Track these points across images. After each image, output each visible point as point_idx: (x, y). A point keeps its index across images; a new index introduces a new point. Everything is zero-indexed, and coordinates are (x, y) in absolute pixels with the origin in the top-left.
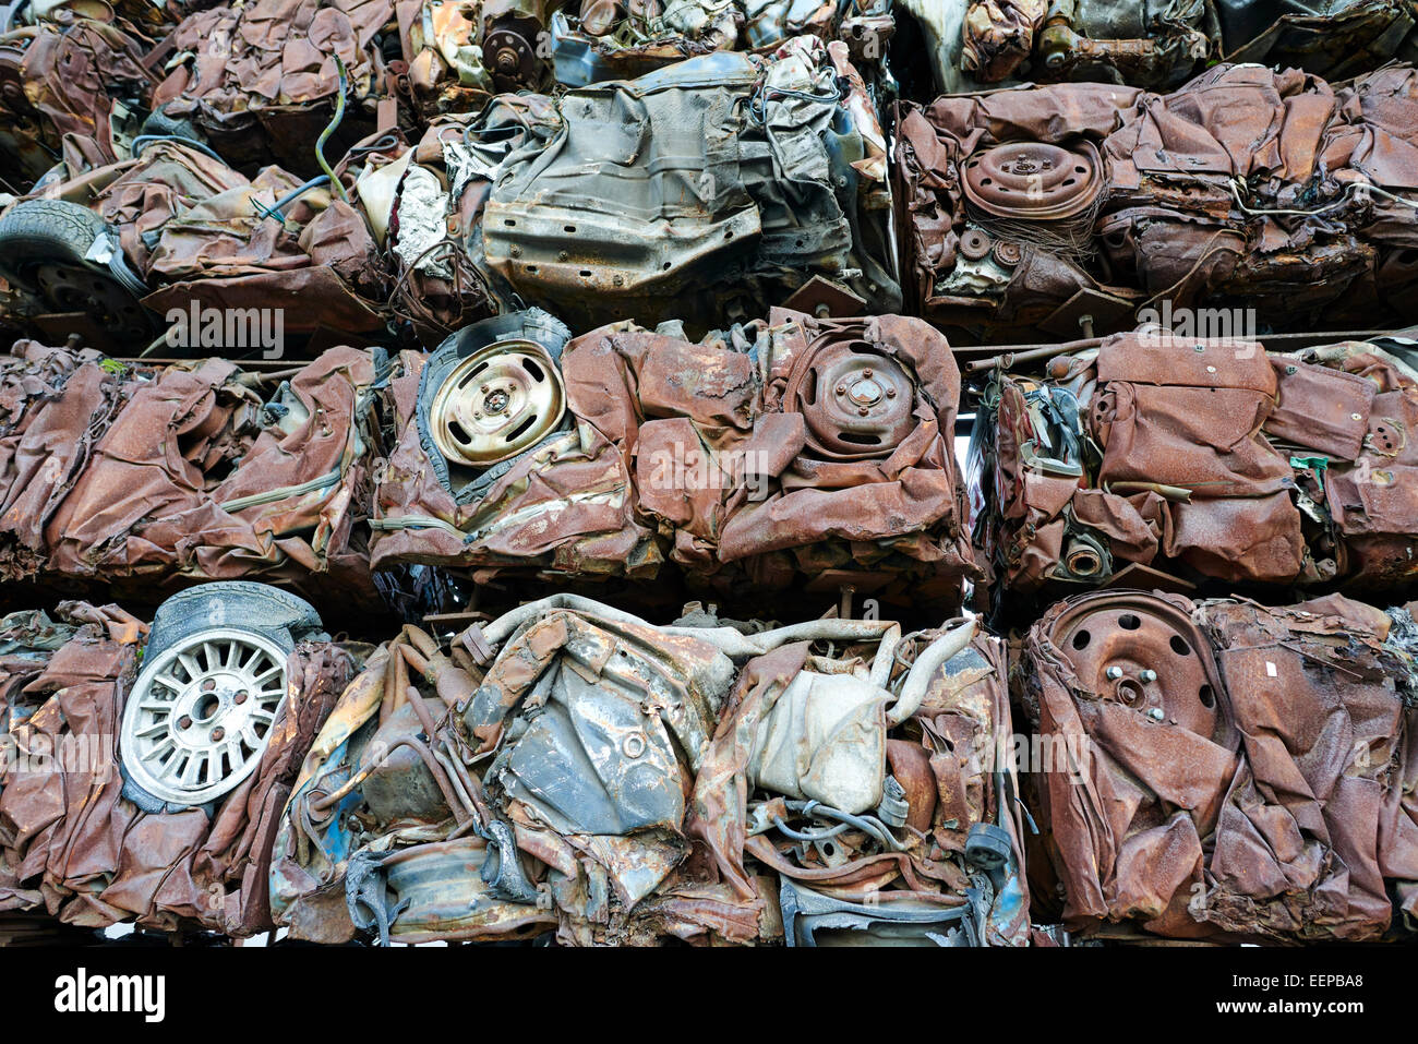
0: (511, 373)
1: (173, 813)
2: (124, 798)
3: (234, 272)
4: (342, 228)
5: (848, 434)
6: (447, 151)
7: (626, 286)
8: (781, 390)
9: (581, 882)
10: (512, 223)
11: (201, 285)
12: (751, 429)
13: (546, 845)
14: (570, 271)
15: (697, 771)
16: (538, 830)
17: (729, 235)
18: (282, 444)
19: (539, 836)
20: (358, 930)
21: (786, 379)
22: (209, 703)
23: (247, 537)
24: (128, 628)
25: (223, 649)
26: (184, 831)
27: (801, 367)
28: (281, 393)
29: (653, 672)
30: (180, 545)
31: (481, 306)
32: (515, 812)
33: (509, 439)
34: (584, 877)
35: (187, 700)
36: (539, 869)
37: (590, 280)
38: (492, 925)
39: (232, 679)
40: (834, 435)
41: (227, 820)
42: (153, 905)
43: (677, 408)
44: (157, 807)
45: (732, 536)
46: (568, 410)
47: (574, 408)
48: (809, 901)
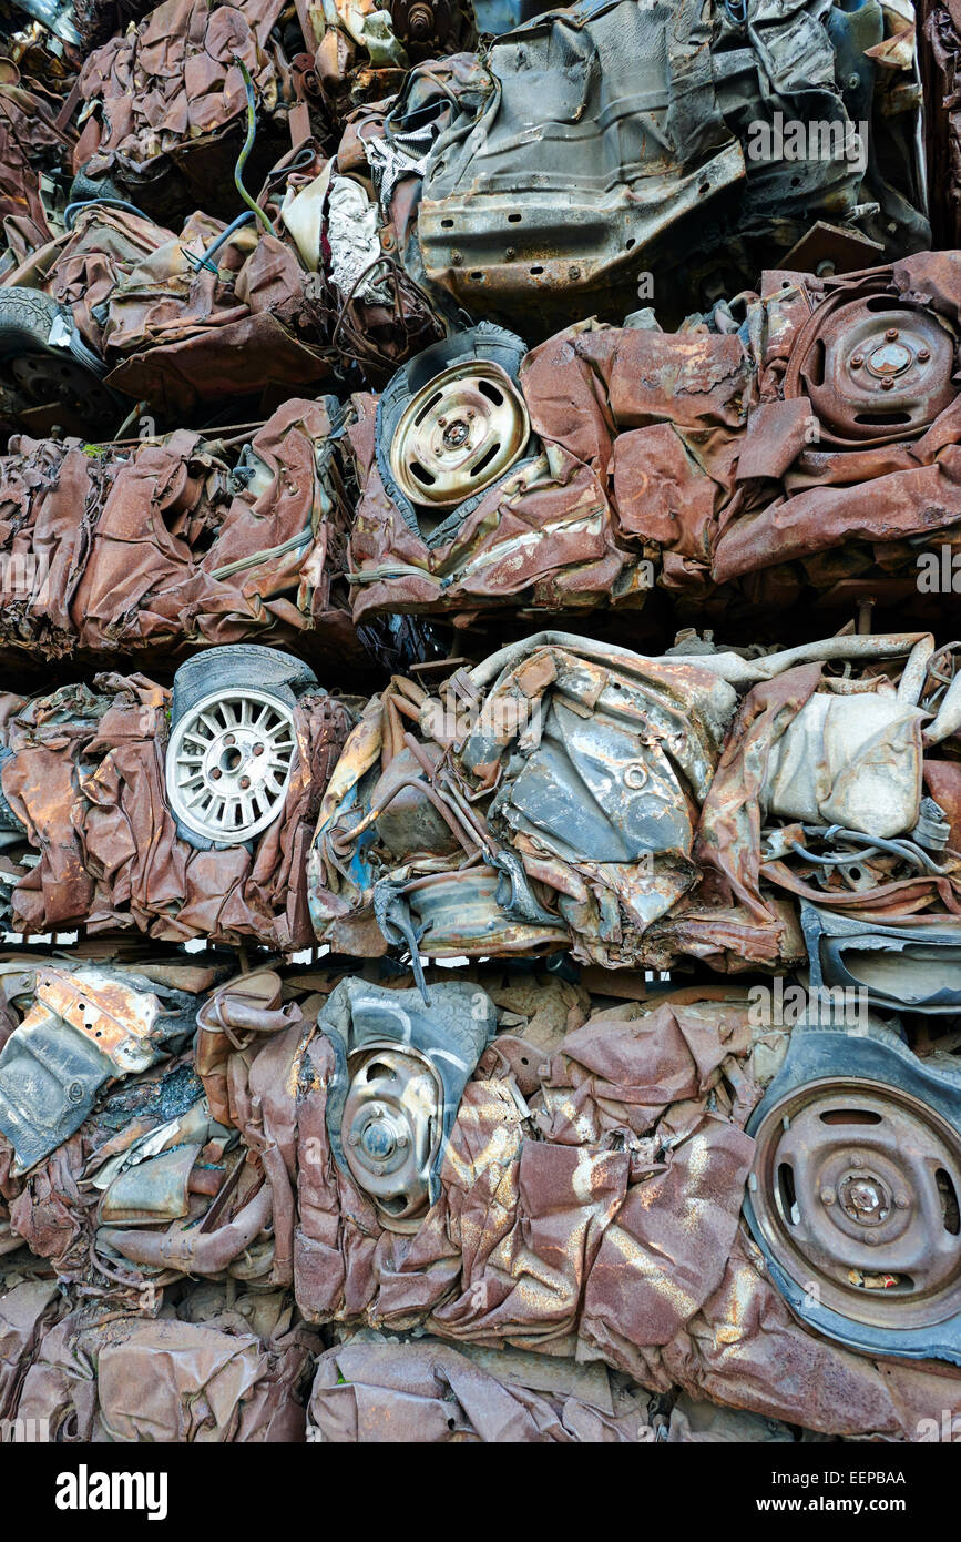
0: (467, 400)
1: (220, 850)
2: (179, 839)
3: (181, 335)
4: (274, 267)
5: (868, 415)
6: (370, 149)
7: (584, 278)
8: (780, 373)
9: (592, 906)
10: (448, 223)
11: (154, 353)
12: (744, 427)
13: (554, 872)
14: (518, 271)
15: (704, 801)
16: (545, 859)
17: (705, 188)
18: (254, 508)
19: (547, 864)
20: (390, 946)
21: (785, 359)
22: (232, 756)
23: (239, 602)
24: (155, 694)
25: (235, 706)
26: (234, 864)
27: (805, 340)
28: (245, 456)
29: (649, 703)
30: (183, 614)
31: (426, 331)
32: (521, 843)
33: (473, 473)
34: (594, 902)
35: (213, 756)
36: (551, 896)
37: (542, 277)
38: (510, 944)
39: (248, 734)
40: (849, 418)
41: (265, 855)
42: (219, 925)
43: (655, 413)
44: (207, 845)
45: (727, 553)
46: (533, 433)
47: (539, 429)
48: (834, 923)
